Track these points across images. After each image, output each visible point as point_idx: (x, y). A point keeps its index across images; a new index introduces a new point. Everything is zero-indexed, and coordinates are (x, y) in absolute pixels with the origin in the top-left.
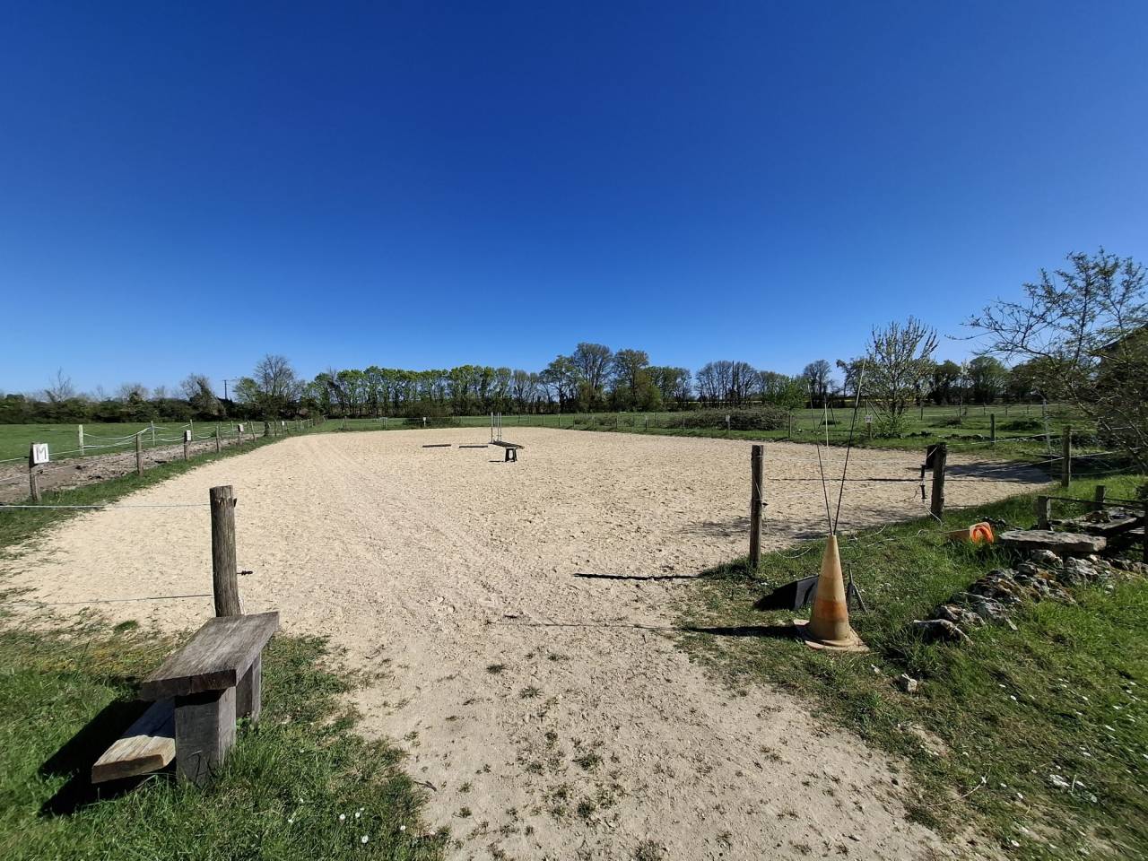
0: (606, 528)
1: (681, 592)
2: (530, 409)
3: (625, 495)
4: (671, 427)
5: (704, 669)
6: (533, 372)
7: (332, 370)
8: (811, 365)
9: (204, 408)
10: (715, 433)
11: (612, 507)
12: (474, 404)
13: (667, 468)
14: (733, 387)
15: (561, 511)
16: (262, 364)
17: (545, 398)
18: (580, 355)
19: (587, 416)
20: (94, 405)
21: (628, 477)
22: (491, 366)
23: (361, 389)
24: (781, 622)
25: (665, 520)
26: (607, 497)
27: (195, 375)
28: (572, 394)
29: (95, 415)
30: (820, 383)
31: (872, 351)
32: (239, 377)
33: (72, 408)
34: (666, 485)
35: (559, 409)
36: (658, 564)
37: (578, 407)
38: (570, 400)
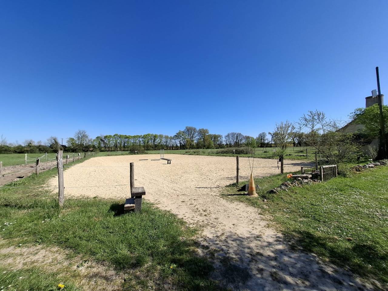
0: (201, 179)
1: (221, 189)
2: (170, 148)
3: (205, 172)
4: (217, 154)
5: (226, 200)
6: (171, 136)
7: (102, 135)
8: (261, 134)
9: (55, 148)
10: (230, 155)
11: (202, 174)
12: (151, 147)
13: (216, 165)
14: (236, 140)
15: (188, 175)
16: (77, 133)
17: (175, 144)
18: (186, 130)
19: (190, 150)
20: (14, 148)
21: (205, 167)
22: (156, 134)
23: (112, 142)
24: (242, 193)
25: (216, 177)
26: (200, 172)
27: (52, 136)
28: (184, 143)
29: (15, 151)
30: (264, 139)
31: (276, 130)
32: (69, 137)
33: (6, 148)
34: (216, 169)
35: (180, 148)
36: (215, 185)
37: (186, 147)
38: (183, 145)
